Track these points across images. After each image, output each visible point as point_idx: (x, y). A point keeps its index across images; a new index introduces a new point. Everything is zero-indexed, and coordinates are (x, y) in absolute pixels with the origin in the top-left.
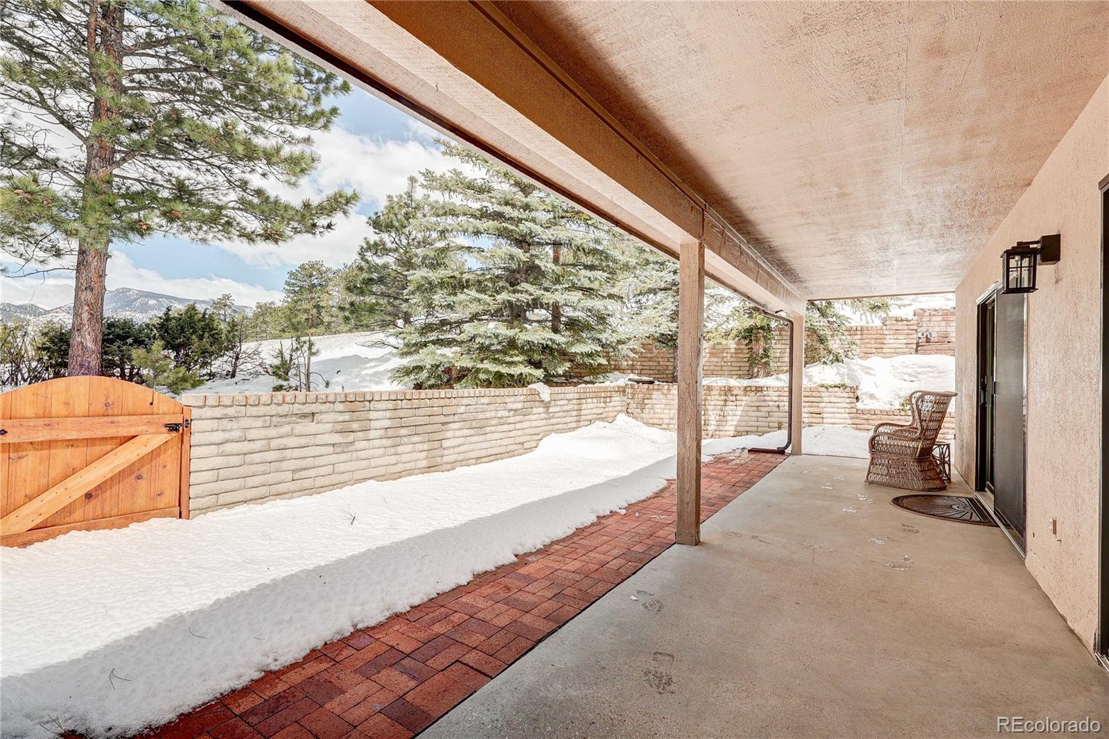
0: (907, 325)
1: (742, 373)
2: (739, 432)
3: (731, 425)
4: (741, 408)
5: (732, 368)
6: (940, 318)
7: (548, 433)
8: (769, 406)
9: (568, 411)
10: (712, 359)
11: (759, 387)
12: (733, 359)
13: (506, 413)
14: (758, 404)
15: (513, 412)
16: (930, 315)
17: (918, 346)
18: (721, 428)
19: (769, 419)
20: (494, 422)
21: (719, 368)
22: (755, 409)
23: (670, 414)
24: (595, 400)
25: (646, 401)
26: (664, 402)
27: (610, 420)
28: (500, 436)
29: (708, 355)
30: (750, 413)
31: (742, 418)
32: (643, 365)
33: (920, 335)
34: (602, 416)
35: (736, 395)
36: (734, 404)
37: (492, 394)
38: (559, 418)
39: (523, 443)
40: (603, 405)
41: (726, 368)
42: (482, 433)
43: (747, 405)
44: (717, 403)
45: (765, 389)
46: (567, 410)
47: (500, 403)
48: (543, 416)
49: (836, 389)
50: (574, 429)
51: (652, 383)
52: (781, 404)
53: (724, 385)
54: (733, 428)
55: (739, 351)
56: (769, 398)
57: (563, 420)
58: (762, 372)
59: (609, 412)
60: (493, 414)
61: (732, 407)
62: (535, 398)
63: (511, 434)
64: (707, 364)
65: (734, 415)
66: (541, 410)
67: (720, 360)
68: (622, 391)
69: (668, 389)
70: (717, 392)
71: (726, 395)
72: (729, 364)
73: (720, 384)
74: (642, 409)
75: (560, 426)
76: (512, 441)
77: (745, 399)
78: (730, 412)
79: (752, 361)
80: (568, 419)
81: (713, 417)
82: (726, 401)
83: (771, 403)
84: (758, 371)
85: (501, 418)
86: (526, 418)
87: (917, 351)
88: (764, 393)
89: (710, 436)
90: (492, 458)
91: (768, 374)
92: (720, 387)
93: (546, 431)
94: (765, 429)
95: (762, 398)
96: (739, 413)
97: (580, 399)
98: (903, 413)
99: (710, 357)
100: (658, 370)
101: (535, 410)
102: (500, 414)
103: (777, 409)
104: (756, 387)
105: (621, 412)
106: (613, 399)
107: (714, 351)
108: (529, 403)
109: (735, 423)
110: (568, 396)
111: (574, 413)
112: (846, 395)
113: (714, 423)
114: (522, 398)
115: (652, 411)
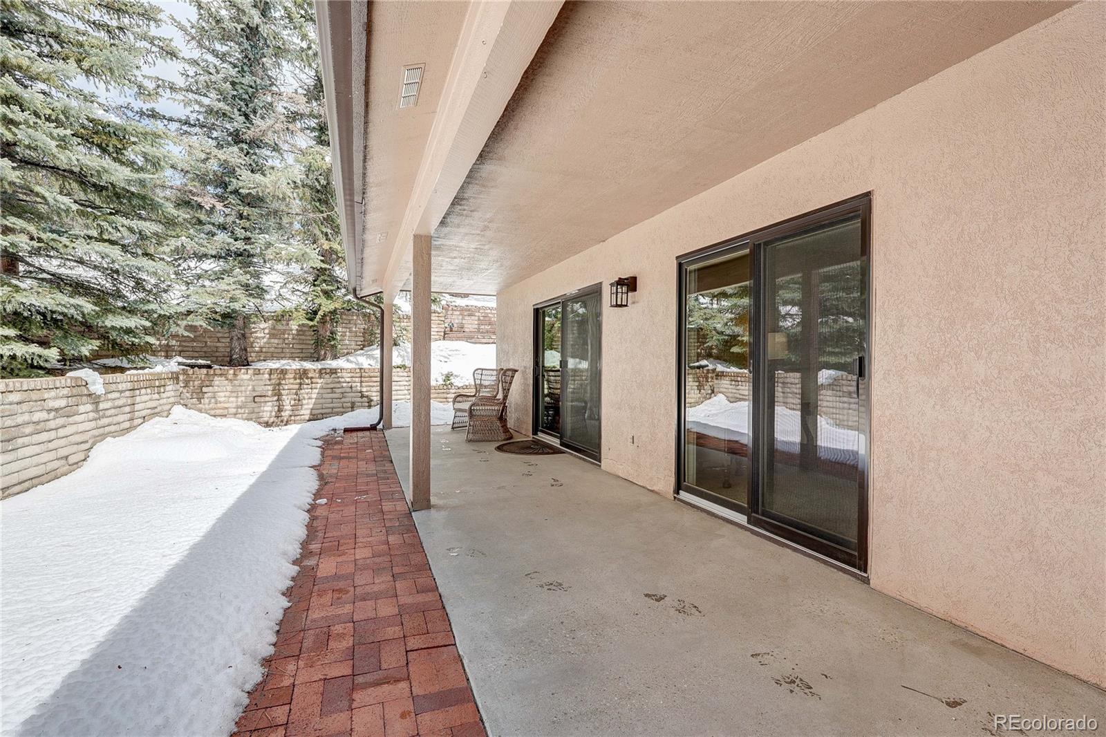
0: (438, 317)
1: (304, 355)
2: (314, 415)
3: (306, 409)
4: (316, 391)
5: (293, 351)
6: (458, 313)
7: (99, 438)
8: (342, 387)
9: (120, 407)
10: (273, 340)
11: (334, 369)
12: (294, 341)
13: (44, 415)
14: (332, 386)
15: (53, 413)
16: (452, 310)
17: (445, 334)
18: (296, 413)
19: (343, 400)
20: (28, 430)
21: (280, 350)
22: (329, 391)
23: (237, 401)
24: (149, 391)
25: (204, 389)
26: (229, 388)
27: (165, 414)
28: (37, 449)
29: (268, 336)
30: (324, 396)
31: (317, 400)
32: (183, 346)
33: (446, 325)
34: (156, 411)
35: (312, 378)
36: (310, 387)
37: (25, 388)
38: (110, 416)
39: (67, 457)
40: (156, 396)
41: (288, 350)
42: (10, 448)
43: (322, 388)
44: (291, 386)
45: (339, 371)
46: (120, 405)
47: (36, 401)
48: (92, 415)
49: (399, 369)
50: (128, 430)
51: (209, 367)
52: (354, 385)
53: (298, 367)
54: (309, 412)
55: (301, 333)
56: (343, 380)
57: (116, 419)
58: (329, 355)
59: (163, 404)
60: (26, 417)
61: (307, 391)
62: (81, 391)
63: (51, 446)
64: (267, 346)
65: (309, 398)
66: (89, 407)
67: (281, 341)
68: (175, 377)
69: (234, 374)
70: (292, 376)
71: (301, 378)
72: (291, 346)
73: (294, 367)
74: (199, 399)
75: (112, 428)
76: (52, 455)
77: (320, 382)
78: (305, 396)
79: (318, 343)
80: (121, 418)
81: (288, 402)
82: (301, 384)
83: (345, 385)
84: (325, 353)
85: (38, 423)
86: (71, 420)
87: (444, 337)
88: (339, 374)
89: (285, 423)
90: (26, 485)
91: (335, 357)
92: (295, 370)
93: (95, 437)
94: (339, 410)
95: (336, 380)
96: (314, 396)
97: (133, 390)
98: (445, 387)
99: (269, 338)
100: (205, 352)
101: (82, 409)
102: (37, 416)
103: (349, 390)
104: (331, 369)
105: (174, 404)
106: (168, 388)
107: (273, 332)
108: (74, 399)
109: (311, 406)
110: (121, 387)
111: (127, 409)
112: (405, 374)
113: (289, 408)
114: (66, 391)
115: (213, 400)
